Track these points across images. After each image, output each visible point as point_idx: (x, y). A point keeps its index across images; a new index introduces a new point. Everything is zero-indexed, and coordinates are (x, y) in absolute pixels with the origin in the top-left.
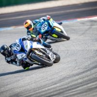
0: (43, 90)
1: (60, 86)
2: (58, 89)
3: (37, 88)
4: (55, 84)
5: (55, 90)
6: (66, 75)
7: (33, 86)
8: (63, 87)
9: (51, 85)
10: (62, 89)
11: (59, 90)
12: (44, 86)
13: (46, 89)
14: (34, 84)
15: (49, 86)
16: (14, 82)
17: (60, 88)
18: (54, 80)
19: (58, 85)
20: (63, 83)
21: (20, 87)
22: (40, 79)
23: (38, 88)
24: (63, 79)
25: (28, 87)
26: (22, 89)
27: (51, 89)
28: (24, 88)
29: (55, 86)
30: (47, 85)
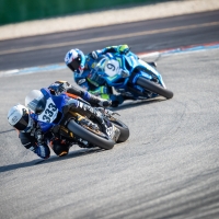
0: (151, 203)
1: (188, 195)
2: (183, 200)
3: (136, 200)
4: (178, 190)
5: (176, 203)
6: (202, 169)
7: (128, 194)
8: (194, 197)
9: (169, 193)
10: (193, 201)
11: (187, 203)
12: (153, 194)
13: (158, 201)
14: (130, 191)
15: (163, 195)
16: (84, 187)
17: (189, 198)
18: (174, 181)
19: (184, 191)
20: (195, 187)
21: (98, 198)
22: (143, 179)
23: (140, 199)
24: (195, 178)
25: (117, 197)
26: (103, 202)
27: (169, 201)
28: (108, 200)
29: (178, 194)
30: (158, 192)
